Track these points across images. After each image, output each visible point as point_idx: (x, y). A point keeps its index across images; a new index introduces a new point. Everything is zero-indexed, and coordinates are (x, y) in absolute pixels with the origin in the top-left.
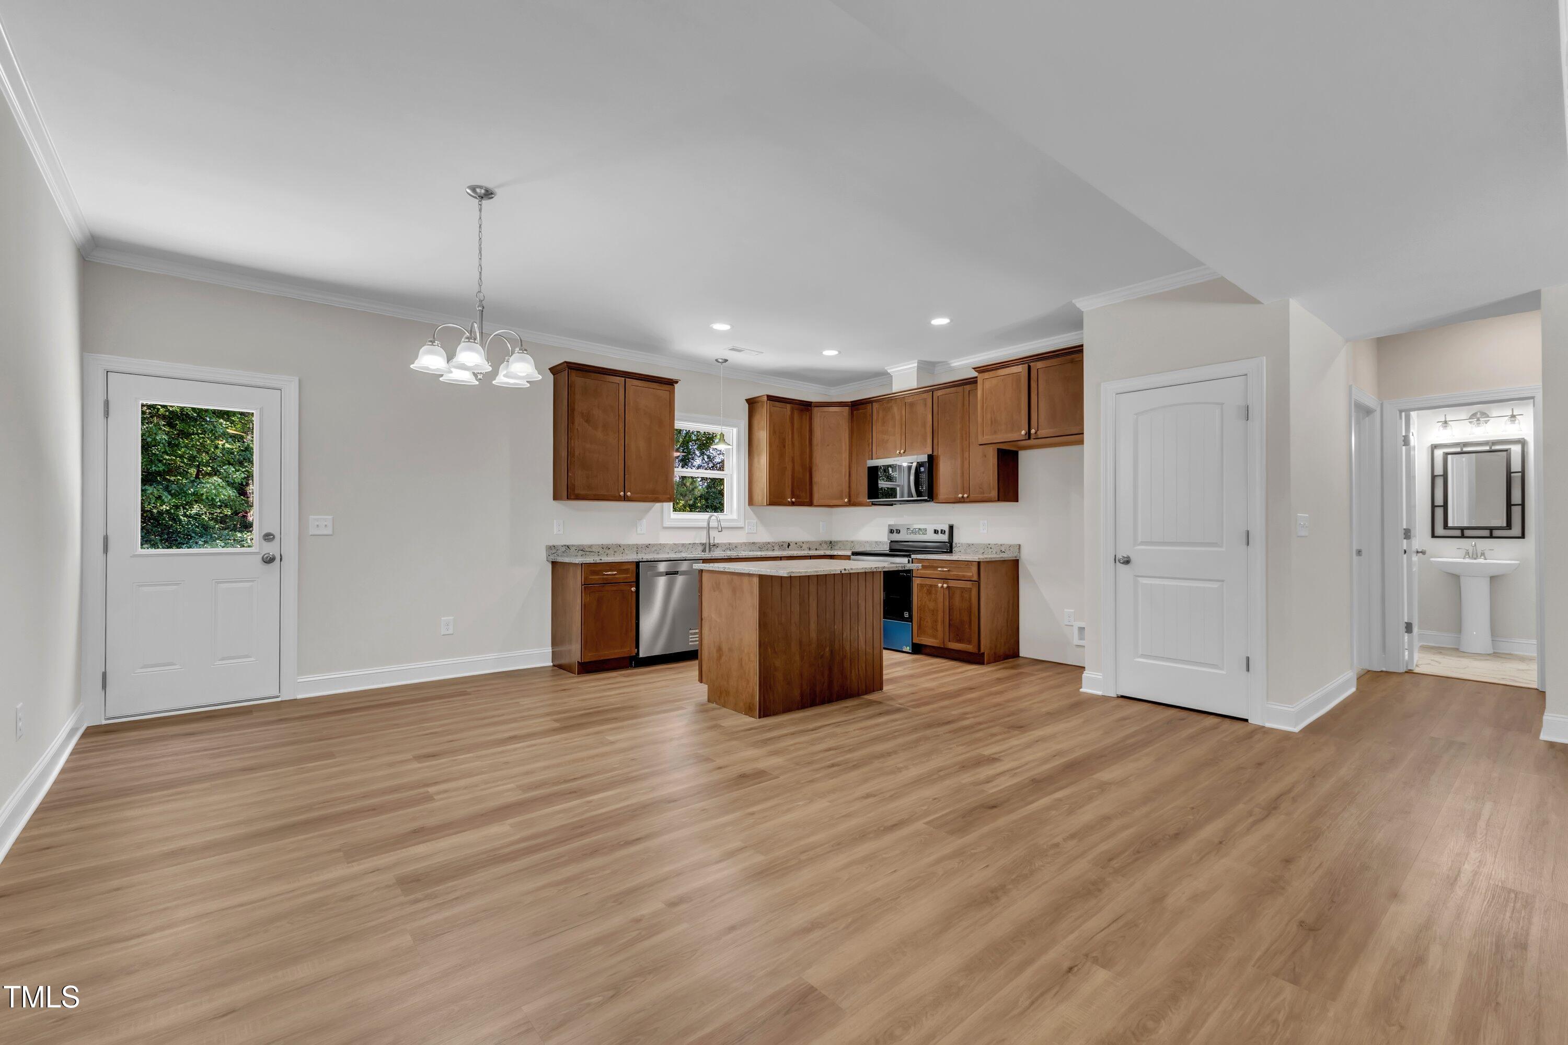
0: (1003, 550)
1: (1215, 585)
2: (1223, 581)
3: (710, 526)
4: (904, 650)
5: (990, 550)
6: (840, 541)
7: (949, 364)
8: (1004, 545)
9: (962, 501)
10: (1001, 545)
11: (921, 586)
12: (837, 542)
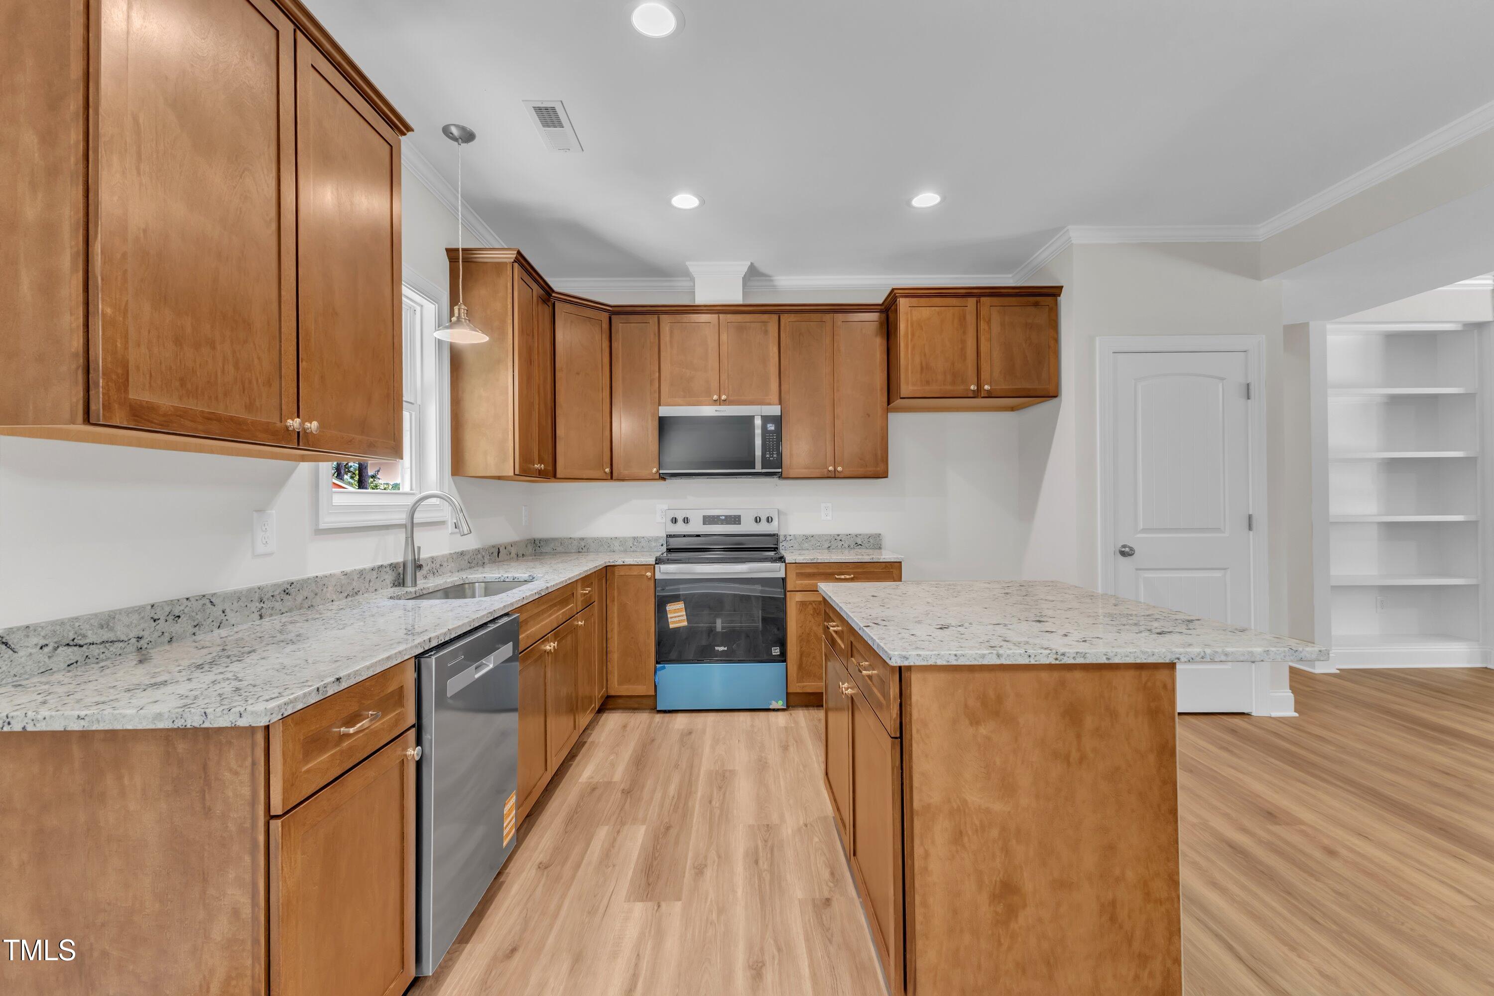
0: (860, 543)
1: (1218, 574)
2: (1225, 569)
3: (415, 521)
4: (771, 707)
5: (841, 543)
6: (554, 540)
7: (772, 281)
8: (860, 535)
9: (834, 476)
10: (856, 536)
11: (803, 604)
12: (547, 541)
